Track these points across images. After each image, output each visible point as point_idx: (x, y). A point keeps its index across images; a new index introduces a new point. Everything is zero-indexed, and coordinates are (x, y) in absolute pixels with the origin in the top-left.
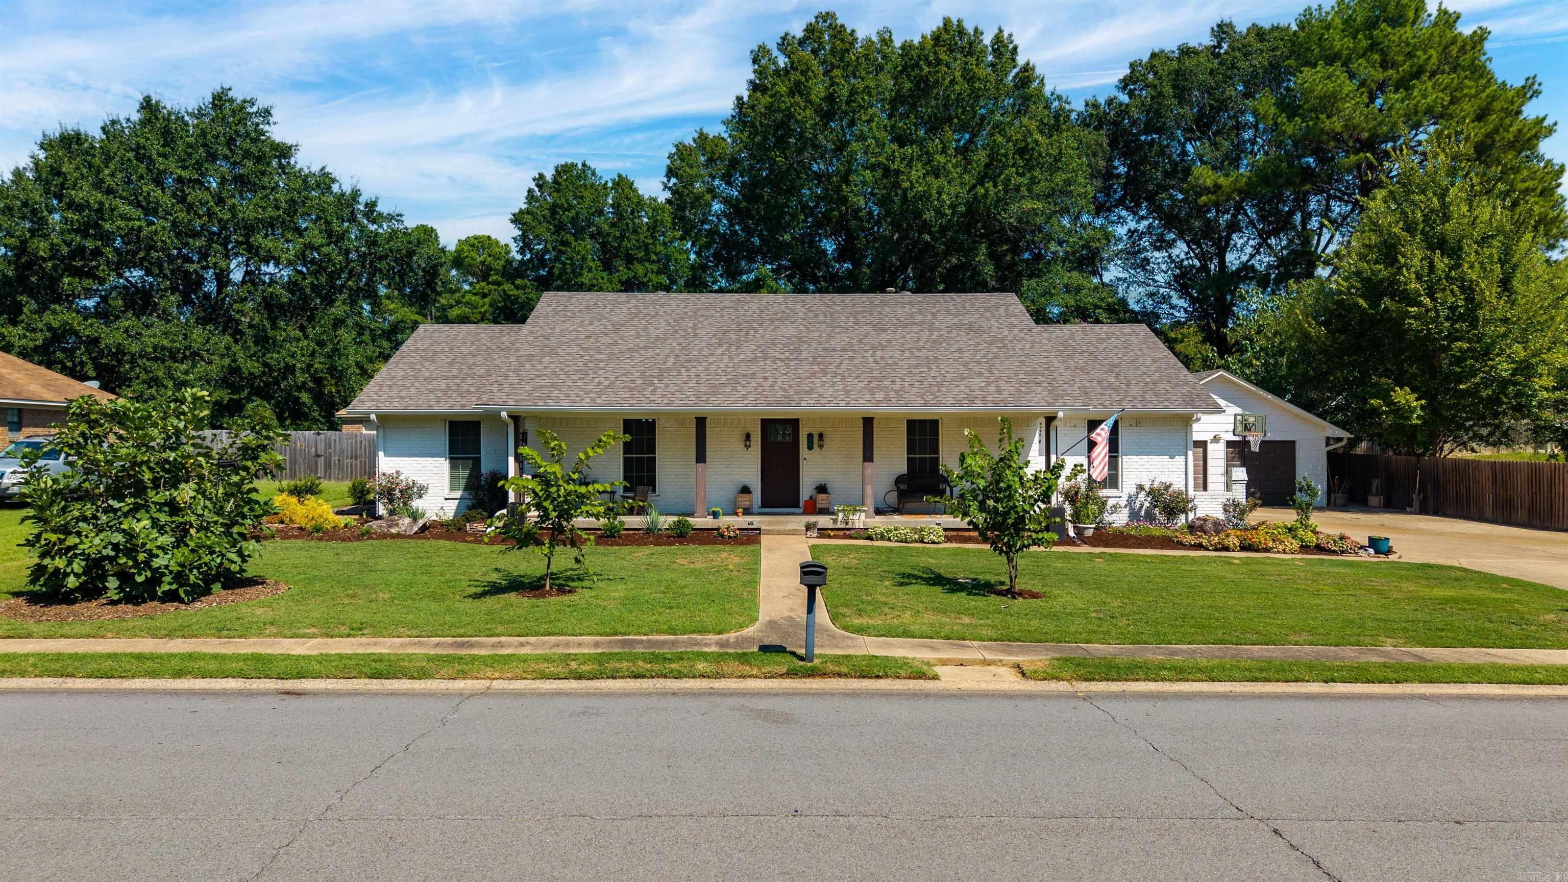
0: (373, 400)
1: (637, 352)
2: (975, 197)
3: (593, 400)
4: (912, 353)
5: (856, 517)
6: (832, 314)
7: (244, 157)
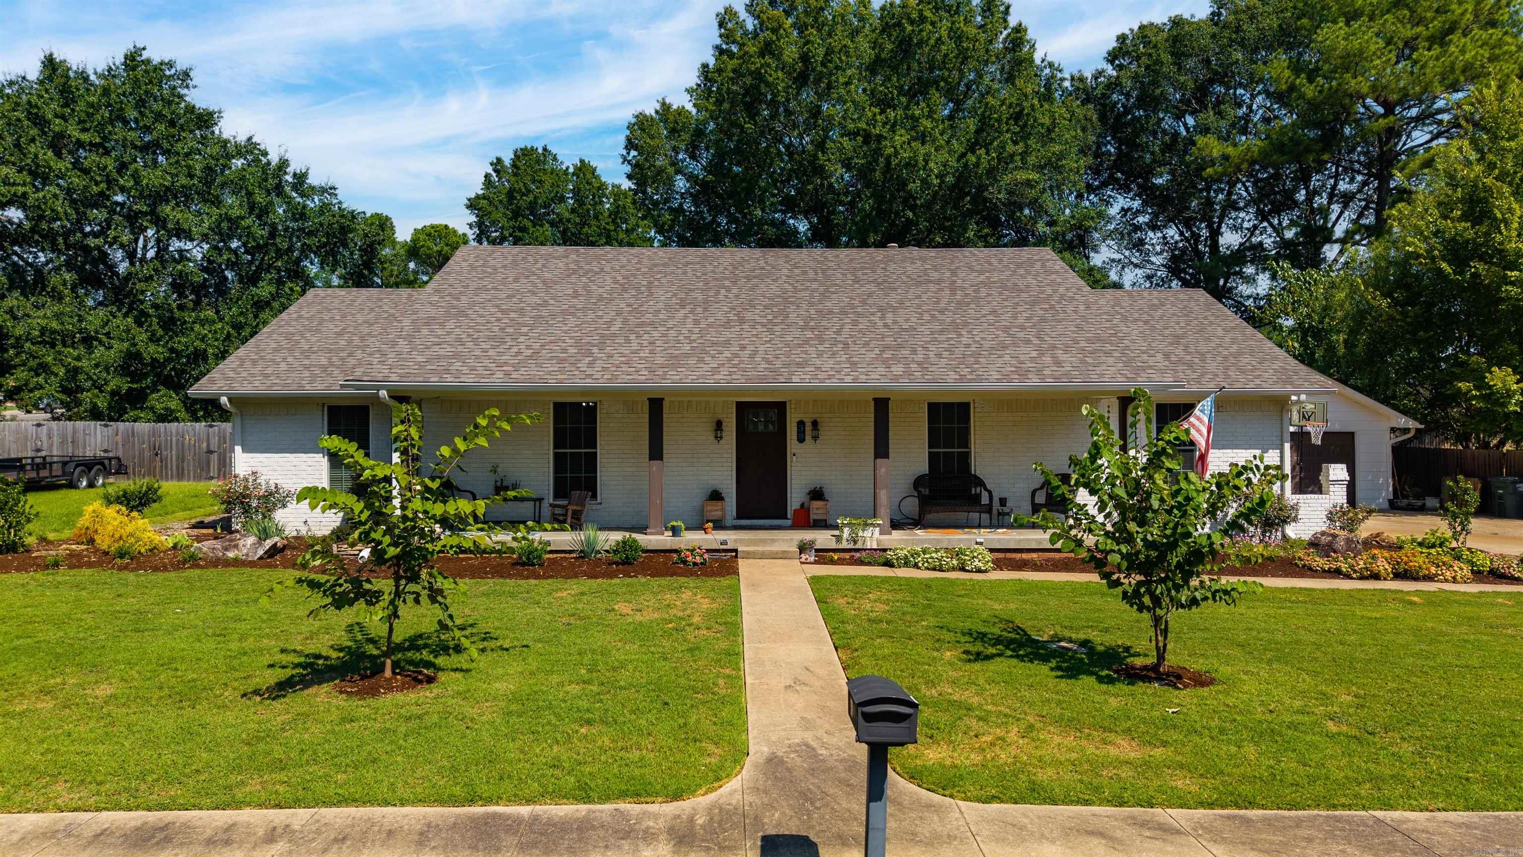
0: (227, 379)
1: (573, 314)
2: (966, 165)
3: (507, 374)
4: (933, 316)
5: (867, 533)
6: (824, 271)
7: (156, 120)
